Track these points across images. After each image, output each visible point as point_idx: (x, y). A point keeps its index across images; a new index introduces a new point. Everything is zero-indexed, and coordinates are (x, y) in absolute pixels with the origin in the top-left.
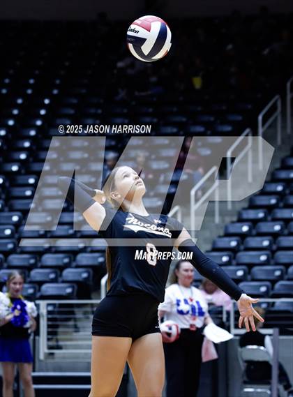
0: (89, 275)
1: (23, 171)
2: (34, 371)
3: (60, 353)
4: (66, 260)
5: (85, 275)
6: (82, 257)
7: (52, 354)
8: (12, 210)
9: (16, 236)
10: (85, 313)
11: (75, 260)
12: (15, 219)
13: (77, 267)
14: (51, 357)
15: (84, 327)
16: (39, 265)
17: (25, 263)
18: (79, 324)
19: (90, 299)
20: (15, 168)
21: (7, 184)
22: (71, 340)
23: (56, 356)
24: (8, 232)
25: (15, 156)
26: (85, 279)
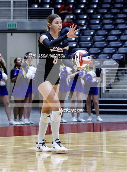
0: (124, 57)
1: (95, 13)
2: (100, 98)
3: (111, 90)
4: (114, 51)
5: (122, 57)
6: (121, 49)
7: (108, 91)
8: (91, 29)
9: (93, 40)
10: (122, 73)
11: (118, 51)
12: (92, 33)
13: (119, 53)
14: (107, 92)
15: (122, 79)
16: (102, 52)
17: (96, 52)
18: (119, 78)
19: (124, 67)
20: (92, 11)
21: (89, 18)
22: (116, 85)
23: (110, 91)
24: (89, 39)
25: (92, 6)
26: (122, 58)
